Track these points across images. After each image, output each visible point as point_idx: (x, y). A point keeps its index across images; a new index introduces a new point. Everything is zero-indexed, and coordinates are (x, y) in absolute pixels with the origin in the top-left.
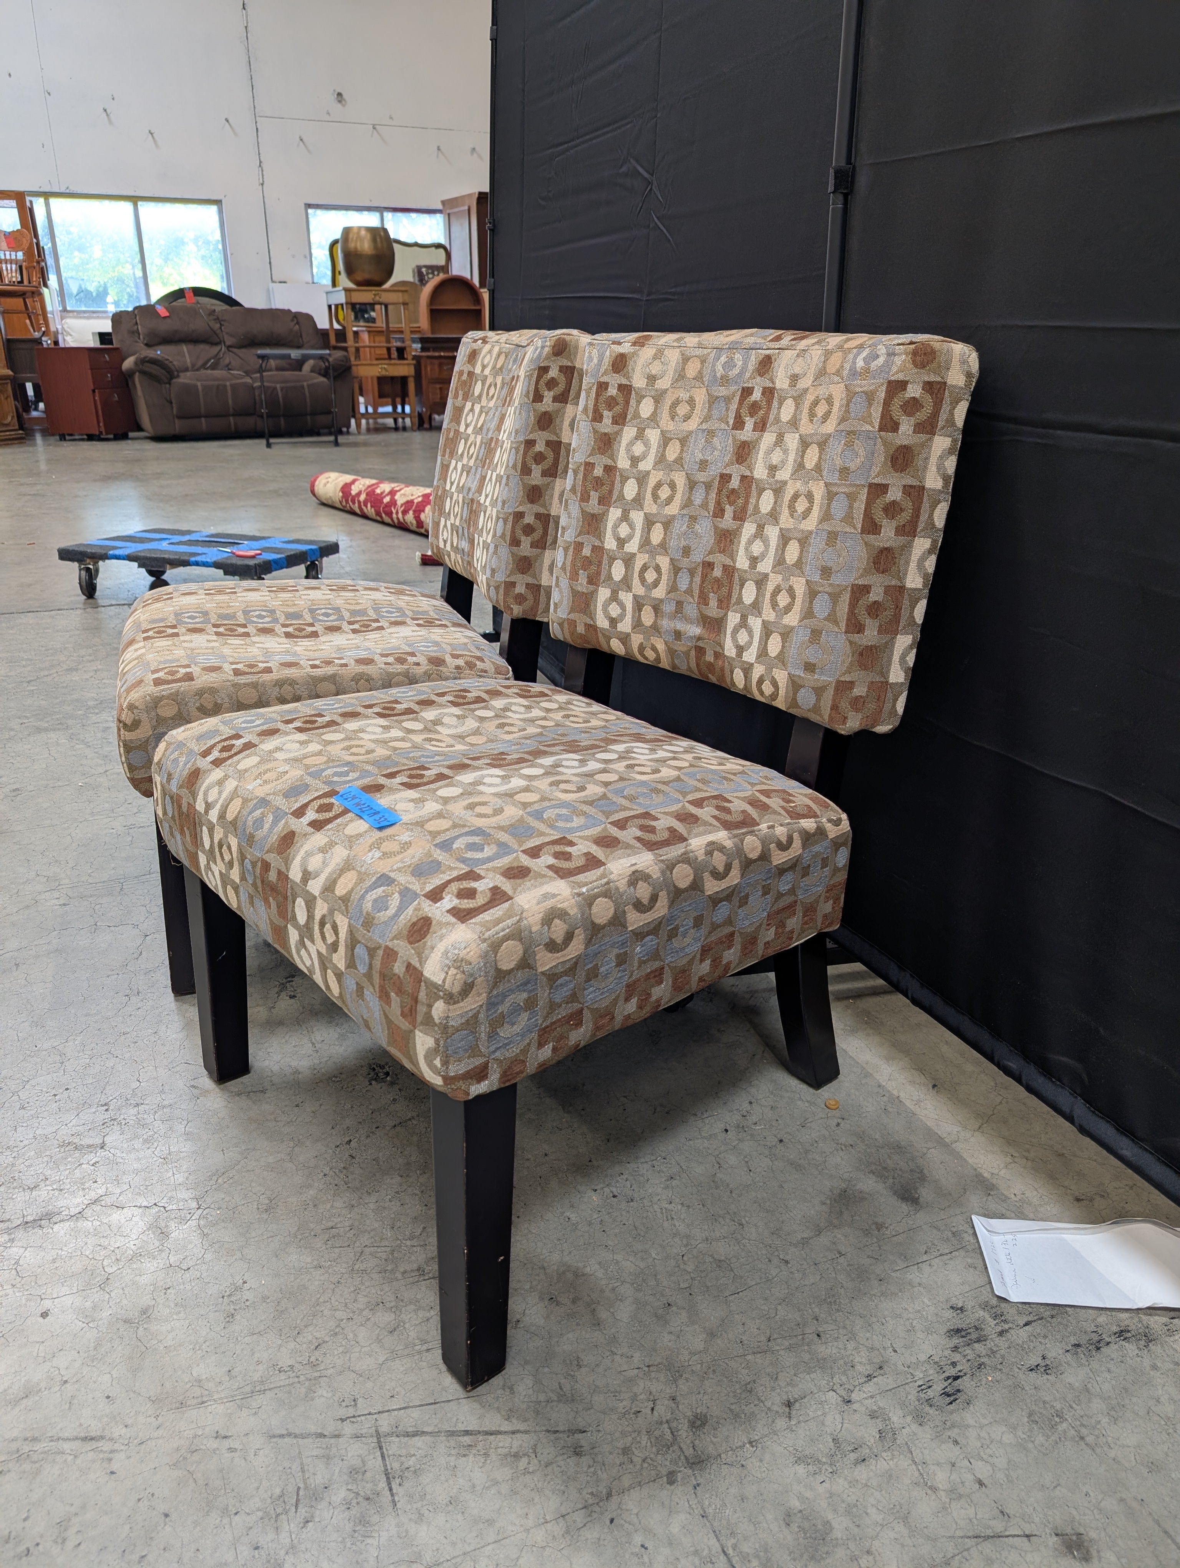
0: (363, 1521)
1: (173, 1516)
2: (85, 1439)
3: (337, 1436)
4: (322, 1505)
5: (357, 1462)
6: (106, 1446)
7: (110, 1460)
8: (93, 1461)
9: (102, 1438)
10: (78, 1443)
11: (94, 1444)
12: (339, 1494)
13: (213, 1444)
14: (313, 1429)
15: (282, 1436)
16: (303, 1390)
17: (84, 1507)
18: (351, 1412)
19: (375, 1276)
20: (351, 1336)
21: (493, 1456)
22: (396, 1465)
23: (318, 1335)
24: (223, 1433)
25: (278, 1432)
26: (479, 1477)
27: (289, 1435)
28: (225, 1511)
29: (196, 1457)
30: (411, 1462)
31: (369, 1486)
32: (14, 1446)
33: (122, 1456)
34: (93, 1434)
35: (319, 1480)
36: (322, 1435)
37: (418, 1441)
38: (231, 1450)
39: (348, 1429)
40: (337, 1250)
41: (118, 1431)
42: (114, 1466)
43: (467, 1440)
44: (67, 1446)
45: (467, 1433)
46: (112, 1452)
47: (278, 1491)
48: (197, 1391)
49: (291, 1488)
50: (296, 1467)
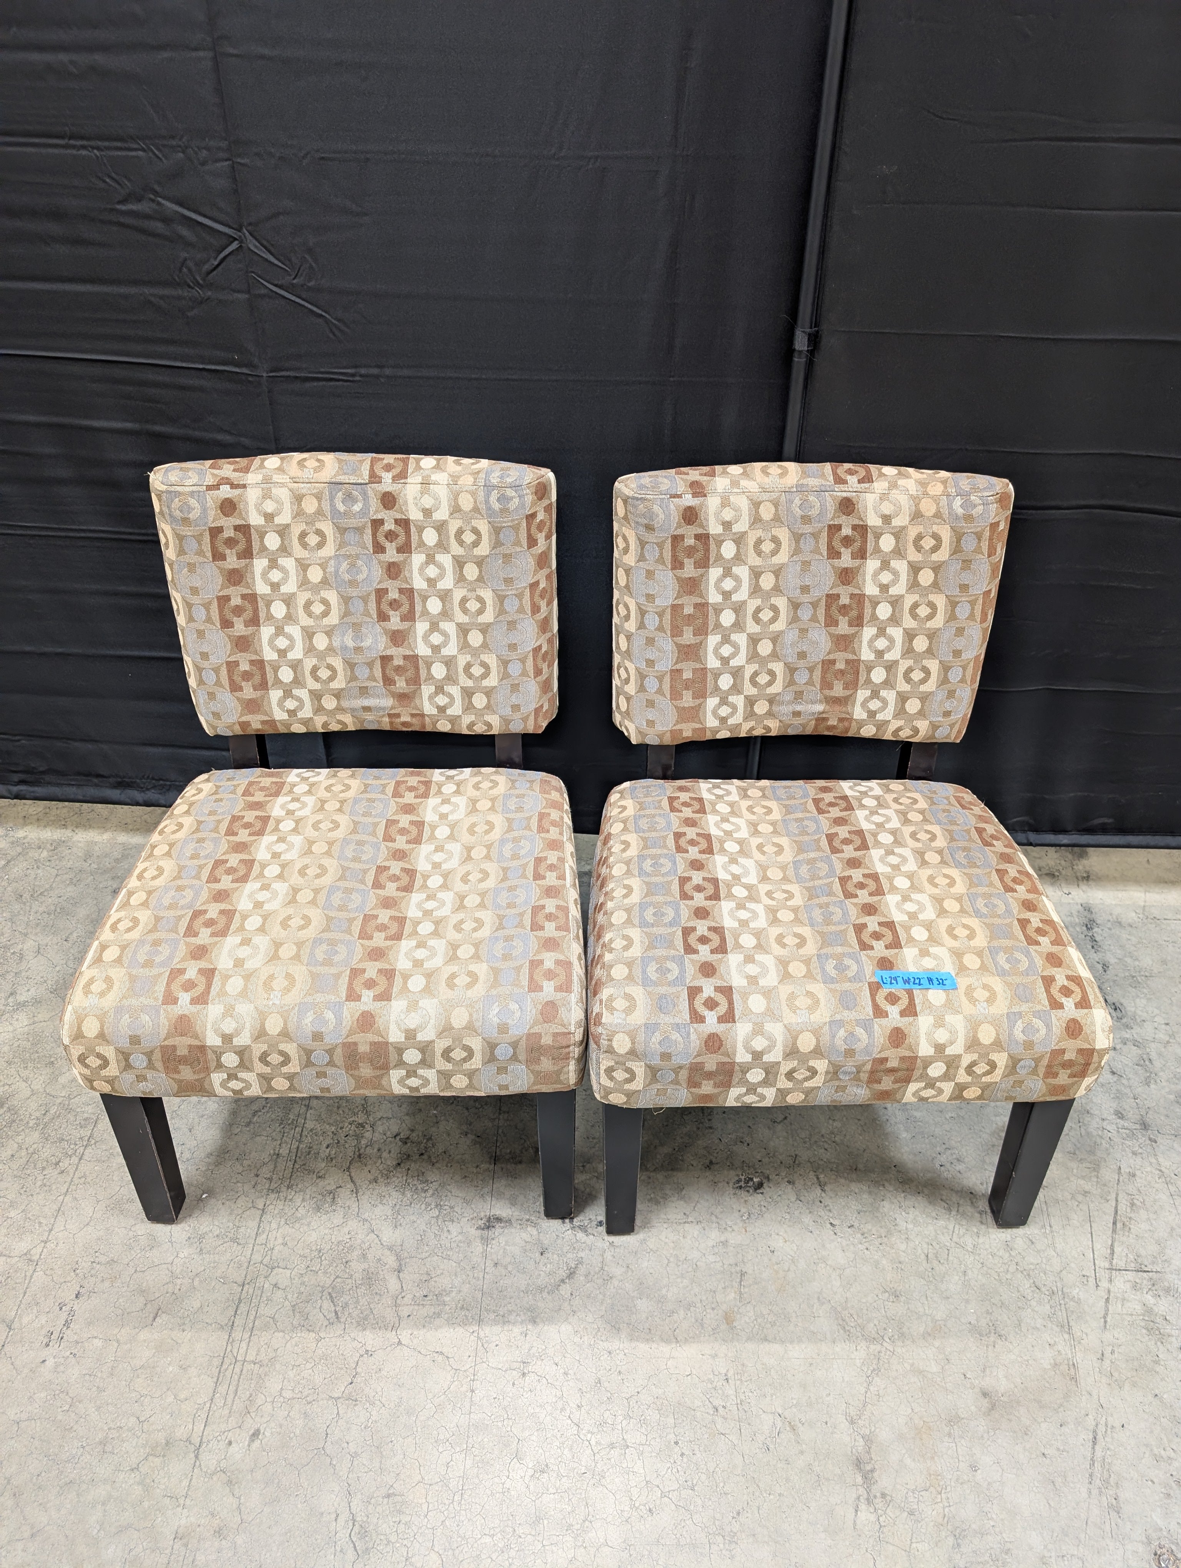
0: (1168, 1290)
1: (1157, 1392)
2: (1094, 1443)
3: (1109, 1292)
4: (1156, 1309)
5: (1128, 1285)
6: (1101, 1429)
7: (1113, 1427)
8: (1113, 1438)
9: (1095, 1432)
10: (1097, 1447)
11: (1100, 1436)
12: (1150, 1299)
13: (1107, 1363)
14: (1102, 1303)
15: (1105, 1322)
16: (1072, 1303)
17: (1147, 1445)
18: (1092, 1280)
19: (981, 1240)
20: (1032, 1267)
21: (1132, 1215)
22: (1133, 1265)
23: (1027, 1286)
24: (1099, 1356)
25: (1102, 1324)
26: (1144, 1226)
27: (1105, 1318)
28: (1157, 1362)
29: (1116, 1374)
30: (1131, 1257)
31: (1145, 1282)
32: (1095, 1492)
33: (1109, 1419)
34: (1091, 1437)
35: (1139, 1308)
36: (1107, 1300)
37: (1117, 1249)
38: (1113, 1352)
39: (1104, 1284)
40: (951, 1258)
41: (1090, 1422)
42: (1118, 1425)
43: (1119, 1225)
44: (1099, 1453)
45: (1114, 1223)
46: (1106, 1425)
47: (1144, 1331)
48: (1064, 1367)
49: (1143, 1324)
50: (1129, 1318)
